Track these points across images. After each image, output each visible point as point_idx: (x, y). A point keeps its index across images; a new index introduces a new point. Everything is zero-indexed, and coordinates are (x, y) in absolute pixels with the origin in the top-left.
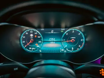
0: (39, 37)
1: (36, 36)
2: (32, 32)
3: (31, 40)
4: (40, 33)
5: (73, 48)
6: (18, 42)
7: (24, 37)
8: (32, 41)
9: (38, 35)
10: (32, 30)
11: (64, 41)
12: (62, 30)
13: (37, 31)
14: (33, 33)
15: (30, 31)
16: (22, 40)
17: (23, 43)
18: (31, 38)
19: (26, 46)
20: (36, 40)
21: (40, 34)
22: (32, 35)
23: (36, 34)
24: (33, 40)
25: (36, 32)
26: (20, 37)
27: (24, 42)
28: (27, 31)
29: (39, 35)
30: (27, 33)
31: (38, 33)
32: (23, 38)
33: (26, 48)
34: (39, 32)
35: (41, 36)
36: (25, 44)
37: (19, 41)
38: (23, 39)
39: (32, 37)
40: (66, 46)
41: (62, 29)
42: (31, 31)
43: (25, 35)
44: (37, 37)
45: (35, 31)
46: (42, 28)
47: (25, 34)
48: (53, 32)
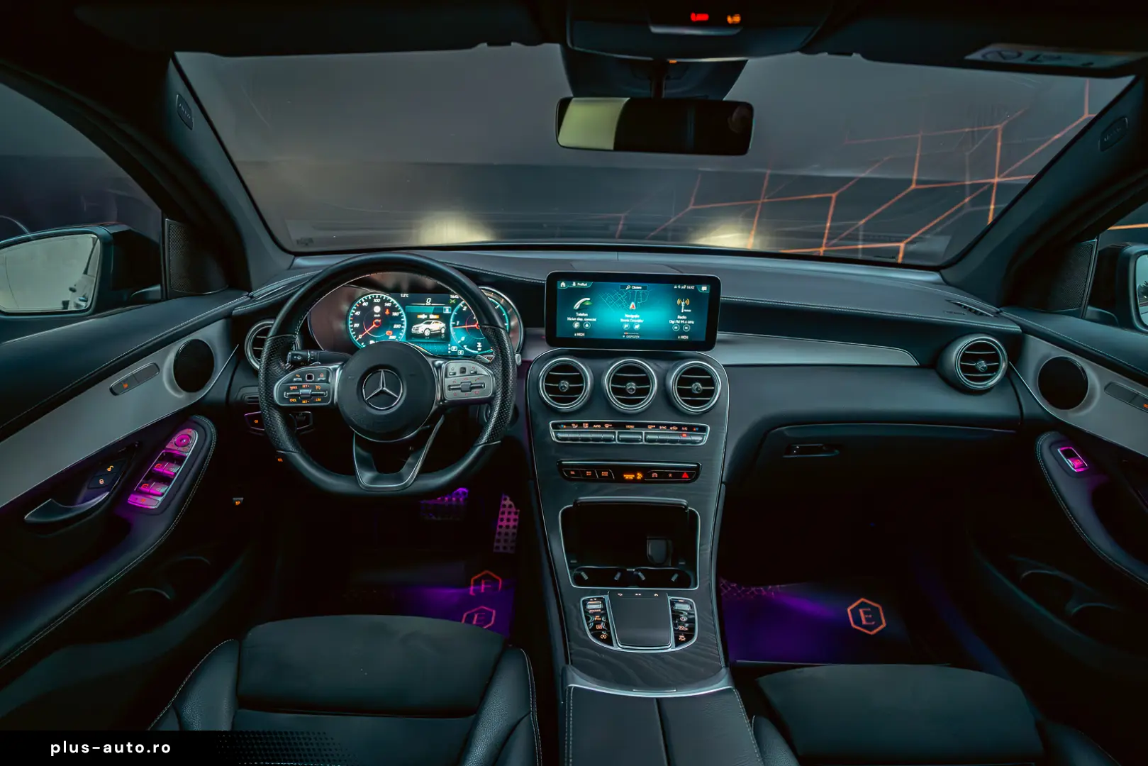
0: (395, 314)
1: (387, 312)
2: (378, 301)
3: (376, 320)
4: (398, 305)
5: (479, 344)
6: (342, 326)
7: (358, 313)
8: (377, 324)
9: (393, 309)
10: (378, 296)
11: (459, 326)
12: (453, 299)
13: (392, 300)
14: (382, 304)
15: (372, 299)
16: (351, 320)
17: (355, 329)
18: (375, 316)
19: (360, 337)
20: (388, 321)
21: (398, 307)
22: (377, 309)
23: (388, 307)
24: (380, 321)
25: (388, 301)
26: (349, 311)
27: (357, 325)
28: (366, 297)
29: (397, 310)
30: (365, 304)
31: (392, 302)
32: (354, 316)
33: (360, 341)
34: (395, 302)
35: (399, 311)
36: (358, 331)
37: (344, 322)
38: (355, 319)
39: (377, 314)
40: (463, 339)
41: (452, 297)
42: (375, 297)
43: (360, 308)
44: (391, 314)
45: (386, 298)
46: (404, 293)
47: (361, 305)
48: (431, 303)
